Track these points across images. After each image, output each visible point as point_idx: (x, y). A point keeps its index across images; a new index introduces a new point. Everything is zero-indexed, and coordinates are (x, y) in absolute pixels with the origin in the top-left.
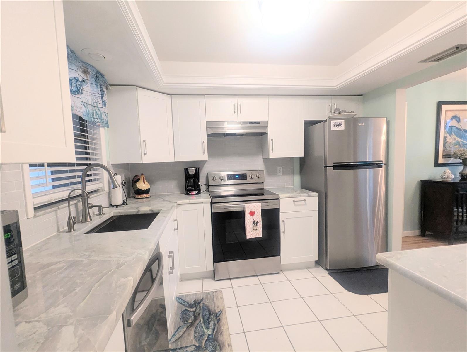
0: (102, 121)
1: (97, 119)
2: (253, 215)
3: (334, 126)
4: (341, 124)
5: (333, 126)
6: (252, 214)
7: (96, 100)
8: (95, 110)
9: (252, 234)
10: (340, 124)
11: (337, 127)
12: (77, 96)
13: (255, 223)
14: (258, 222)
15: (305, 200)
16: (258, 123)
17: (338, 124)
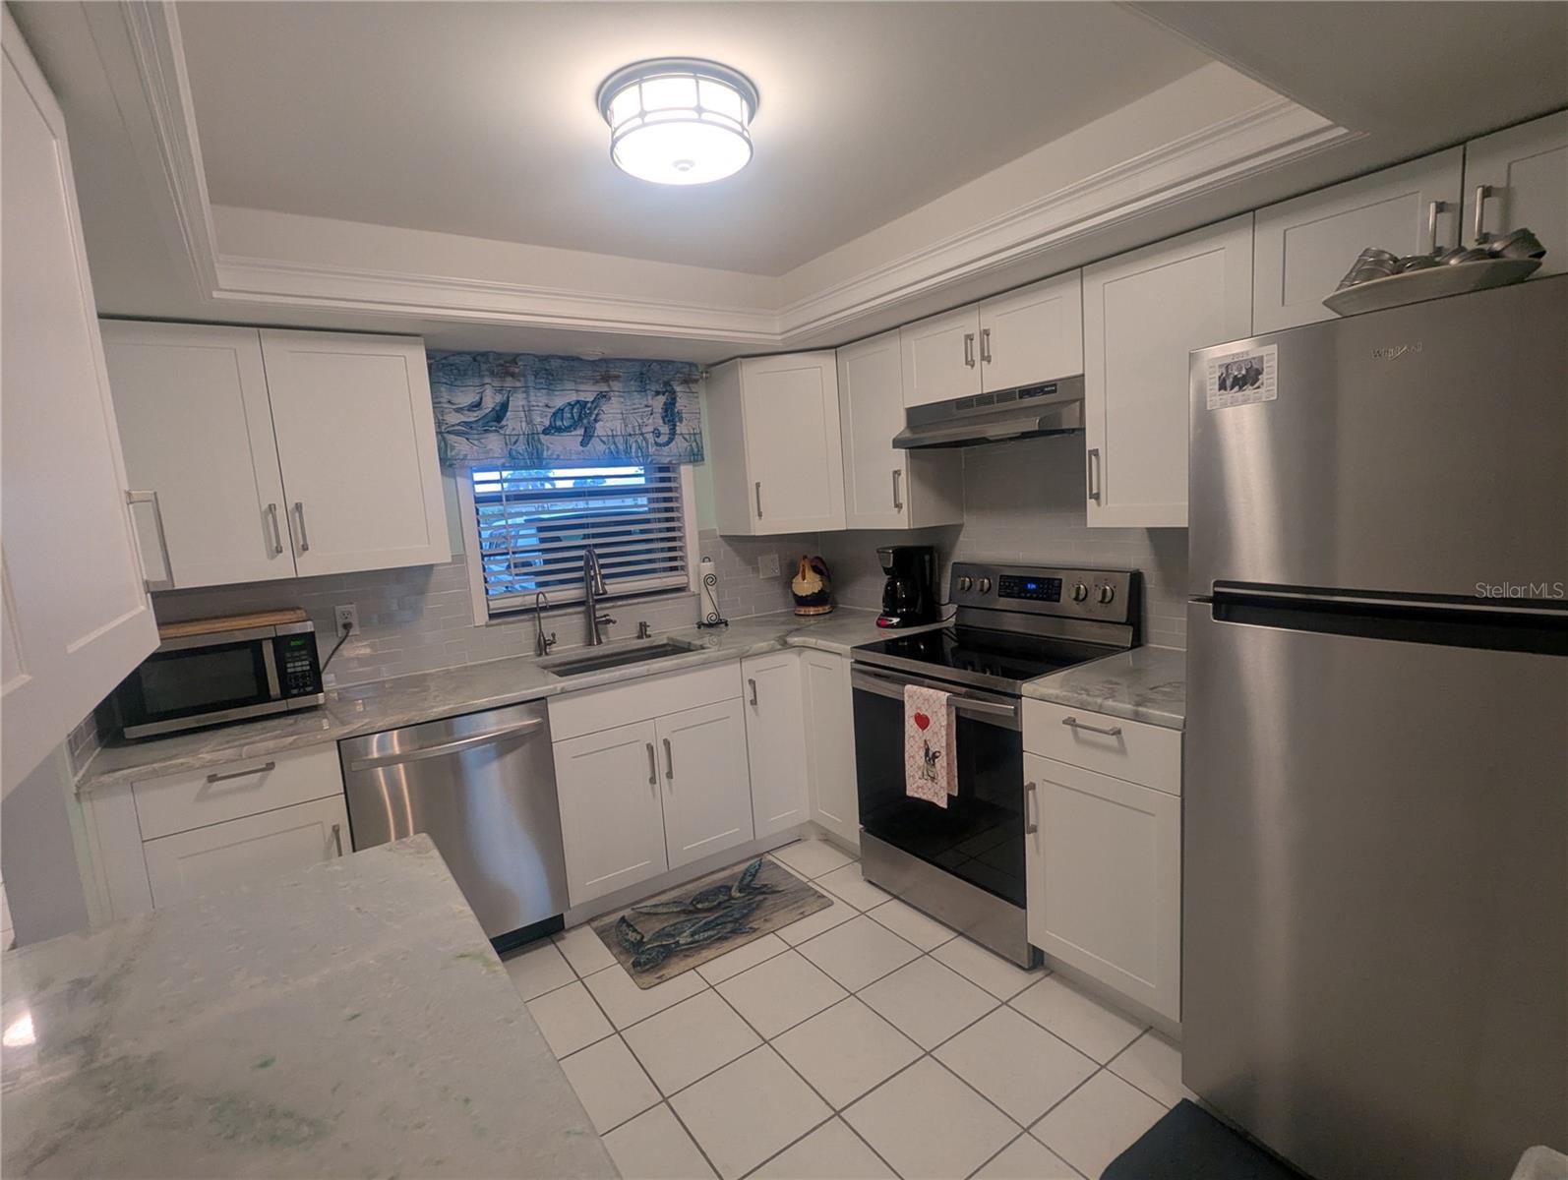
0: (650, 460)
1: (638, 457)
2: (925, 728)
3: (1222, 386)
4: (1259, 372)
5: (1217, 387)
6: (923, 722)
7: (640, 421)
8: (636, 441)
9: (922, 787)
10: (1253, 373)
11: (1236, 388)
12: (573, 433)
13: (931, 754)
14: (938, 754)
15: (1117, 733)
16: (1049, 389)
17: (1244, 372)
